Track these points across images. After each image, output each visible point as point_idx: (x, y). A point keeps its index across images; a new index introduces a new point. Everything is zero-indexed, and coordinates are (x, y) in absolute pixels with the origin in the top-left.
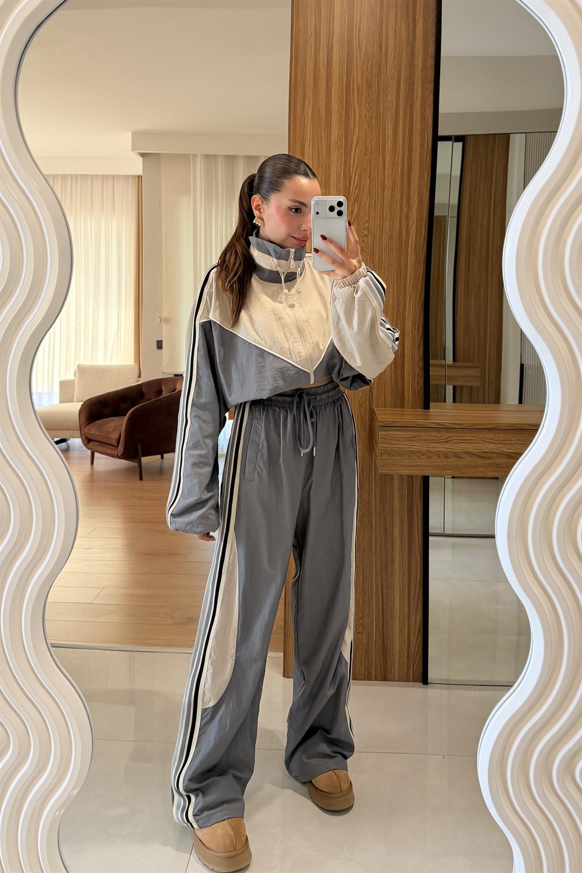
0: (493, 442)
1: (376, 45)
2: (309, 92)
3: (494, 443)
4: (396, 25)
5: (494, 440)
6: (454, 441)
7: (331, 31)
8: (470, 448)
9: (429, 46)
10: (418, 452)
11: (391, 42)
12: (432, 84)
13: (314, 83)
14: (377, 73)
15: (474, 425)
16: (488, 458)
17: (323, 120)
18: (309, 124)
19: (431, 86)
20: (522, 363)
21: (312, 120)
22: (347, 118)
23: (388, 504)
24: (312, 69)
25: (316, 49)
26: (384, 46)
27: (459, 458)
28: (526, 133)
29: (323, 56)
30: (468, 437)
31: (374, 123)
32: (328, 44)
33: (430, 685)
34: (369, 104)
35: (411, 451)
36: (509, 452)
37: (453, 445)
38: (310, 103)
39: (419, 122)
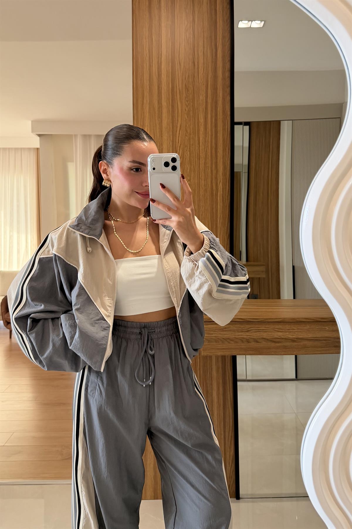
0: (282, 331)
1: (191, 63)
2: (146, 94)
5: (282, 330)
6: (254, 330)
7: (160, 53)
8: (265, 335)
9: (226, 63)
10: (229, 339)
11: (201, 61)
12: (229, 88)
13: (150, 87)
14: (192, 81)
15: (267, 319)
16: (278, 342)
17: (157, 113)
18: (147, 115)
19: (228, 90)
20: (293, 265)
21: (149, 112)
22: (173, 111)
23: (209, 373)
24: (148, 79)
25: (150, 65)
26: (196, 63)
27: (257, 342)
28: (292, 120)
29: (155, 70)
30: (263, 327)
31: (191, 115)
32: (158, 62)
33: (241, 500)
34: (187, 101)
35: (223, 339)
36: (293, 338)
37: (253, 333)
38: (147, 101)
39: (221, 114)
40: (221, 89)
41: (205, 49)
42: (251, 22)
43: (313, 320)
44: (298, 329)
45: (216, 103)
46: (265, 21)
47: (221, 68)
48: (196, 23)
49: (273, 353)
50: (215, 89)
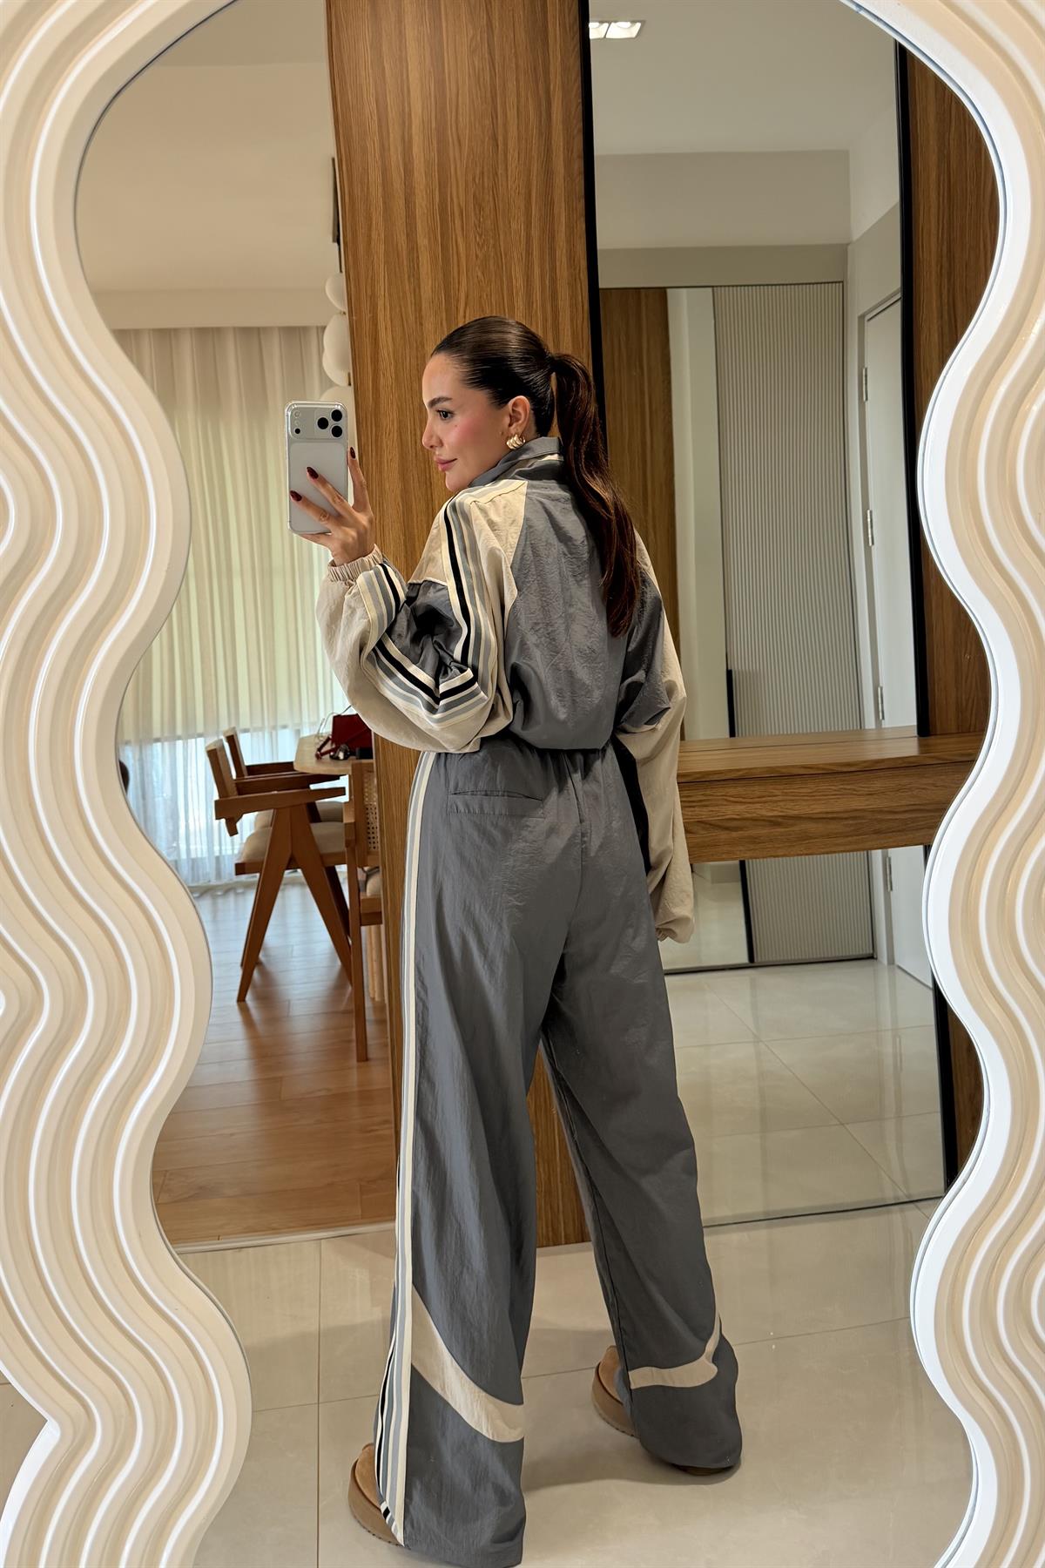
0: (744, 800)
1: (487, 139)
2: (377, 218)
3: (745, 803)
4: (518, 102)
5: (744, 798)
7: (407, 109)
8: (705, 814)
9: (573, 138)
11: (513, 132)
12: (583, 199)
13: (384, 203)
14: (490, 185)
16: (736, 829)
17: (405, 263)
18: (382, 269)
19: (581, 205)
20: (729, 668)
21: (386, 263)
22: (446, 260)
24: (380, 181)
25: (382, 146)
26: (500, 139)
28: (713, 287)
29: (395, 157)
31: (492, 268)
32: (403, 133)
34: (480, 236)
36: (772, 816)
38: (379, 235)
39: (565, 265)
40: (563, 205)
41: (523, 100)
42: (606, 25)
43: (823, 769)
44: (786, 794)
45: (552, 238)
46: (643, 22)
47: (562, 149)
48: (496, 31)
49: (724, 856)
50: (548, 204)
